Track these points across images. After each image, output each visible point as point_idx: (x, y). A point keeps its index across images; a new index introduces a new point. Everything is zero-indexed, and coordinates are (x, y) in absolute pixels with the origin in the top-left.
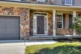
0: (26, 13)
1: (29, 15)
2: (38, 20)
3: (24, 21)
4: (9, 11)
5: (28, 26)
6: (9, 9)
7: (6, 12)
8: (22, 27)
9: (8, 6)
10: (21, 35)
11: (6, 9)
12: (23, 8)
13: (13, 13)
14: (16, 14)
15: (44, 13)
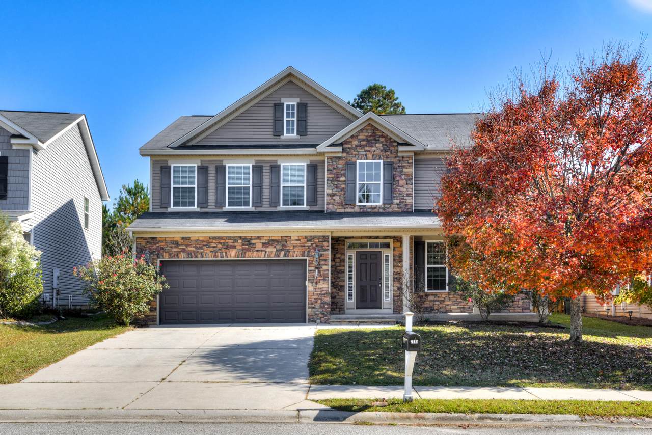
0: (322, 248)
1: (329, 254)
2: (359, 265)
3: (316, 273)
4: (279, 247)
5: (326, 286)
6: (278, 241)
7: (271, 249)
8: (310, 287)
9: (277, 235)
10: (309, 311)
11: (271, 242)
12: (314, 237)
13: (289, 251)
14: (296, 255)
15: (379, 241)
